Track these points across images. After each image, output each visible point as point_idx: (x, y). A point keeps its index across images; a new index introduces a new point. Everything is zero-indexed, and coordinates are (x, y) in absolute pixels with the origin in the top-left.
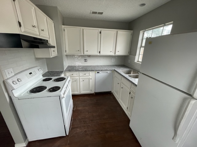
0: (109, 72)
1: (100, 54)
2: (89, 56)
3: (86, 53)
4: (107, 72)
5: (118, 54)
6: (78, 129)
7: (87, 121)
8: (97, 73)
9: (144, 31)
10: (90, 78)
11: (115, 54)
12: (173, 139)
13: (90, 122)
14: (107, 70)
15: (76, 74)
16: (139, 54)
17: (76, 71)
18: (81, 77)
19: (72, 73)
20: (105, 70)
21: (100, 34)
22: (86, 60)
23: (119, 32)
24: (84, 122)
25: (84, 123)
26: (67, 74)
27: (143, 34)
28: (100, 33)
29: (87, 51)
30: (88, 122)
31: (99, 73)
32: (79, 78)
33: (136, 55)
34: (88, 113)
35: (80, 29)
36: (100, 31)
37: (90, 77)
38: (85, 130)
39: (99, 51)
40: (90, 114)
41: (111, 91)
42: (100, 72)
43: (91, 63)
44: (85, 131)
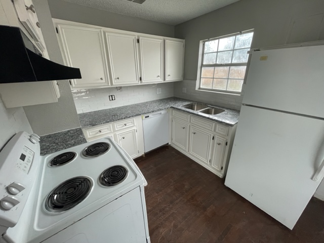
0: (163, 112)
1: (141, 83)
2: (120, 88)
3: (116, 83)
4: (161, 113)
5: (169, 79)
6: (161, 230)
7: (166, 207)
8: (146, 117)
9: (204, 42)
10: (134, 130)
11: (164, 80)
12: (312, 178)
13: (171, 206)
14: (161, 110)
15: (108, 129)
16: (200, 78)
17: (108, 122)
18: (117, 133)
19: (99, 129)
20: (158, 110)
21: (137, 44)
22: (112, 98)
23: (167, 41)
24: (160, 211)
25: (164, 214)
26: (88, 132)
27: (204, 45)
28: (138, 41)
29: (118, 78)
30: (167, 209)
31: (148, 116)
32: (115, 136)
33: (196, 80)
34: (158, 193)
35: (98, 30)
36: (137, 38)
37: (135, 128)
38: (172, 224)
39: (139, 77)
40: (161, 193)
41: (168, 144)
42: (150, 115)
43: (123, 101)
44: (175, 226)
